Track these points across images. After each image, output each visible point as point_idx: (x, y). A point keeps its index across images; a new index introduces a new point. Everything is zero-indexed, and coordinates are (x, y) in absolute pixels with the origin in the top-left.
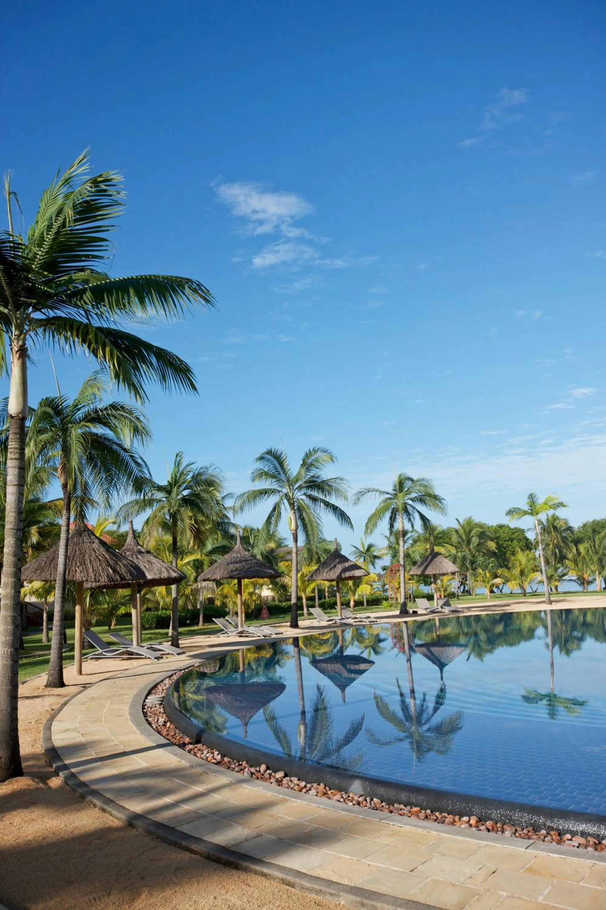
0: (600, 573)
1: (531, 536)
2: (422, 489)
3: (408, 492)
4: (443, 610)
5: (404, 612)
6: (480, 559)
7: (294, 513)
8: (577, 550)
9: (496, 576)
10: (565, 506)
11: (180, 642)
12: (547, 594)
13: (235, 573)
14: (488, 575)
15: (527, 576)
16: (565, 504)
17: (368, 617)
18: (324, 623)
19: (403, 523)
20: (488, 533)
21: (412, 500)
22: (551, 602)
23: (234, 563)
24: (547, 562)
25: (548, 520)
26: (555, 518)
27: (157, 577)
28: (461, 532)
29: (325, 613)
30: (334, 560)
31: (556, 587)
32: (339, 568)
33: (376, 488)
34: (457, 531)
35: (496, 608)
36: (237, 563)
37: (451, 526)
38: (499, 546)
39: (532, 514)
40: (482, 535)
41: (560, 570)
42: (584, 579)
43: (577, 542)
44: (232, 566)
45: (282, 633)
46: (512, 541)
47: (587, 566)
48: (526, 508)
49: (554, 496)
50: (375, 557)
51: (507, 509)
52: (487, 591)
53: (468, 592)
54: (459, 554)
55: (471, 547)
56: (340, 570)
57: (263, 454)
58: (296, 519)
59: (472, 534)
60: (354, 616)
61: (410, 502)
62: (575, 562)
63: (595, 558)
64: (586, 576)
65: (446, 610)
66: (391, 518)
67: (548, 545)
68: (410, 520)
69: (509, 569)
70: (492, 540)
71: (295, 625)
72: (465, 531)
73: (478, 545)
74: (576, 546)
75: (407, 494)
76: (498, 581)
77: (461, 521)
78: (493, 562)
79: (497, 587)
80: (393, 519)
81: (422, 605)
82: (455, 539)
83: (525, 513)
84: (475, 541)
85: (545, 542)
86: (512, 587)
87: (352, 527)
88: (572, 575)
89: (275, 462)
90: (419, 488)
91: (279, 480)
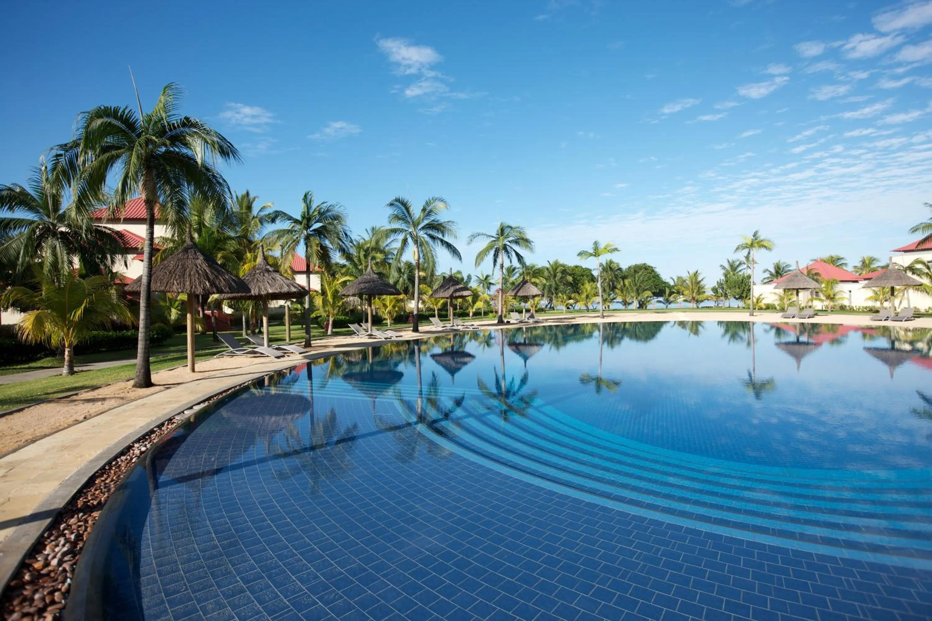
0: (636, 298)
1: (595, 273)
2: (518, 234)
3: (508, 236)
4: (529, 321)
5: (501, 322)
6: (562, 287)
7: (417, 247)
8: (624, 283)
9: (570, 298)
10: (618, 251)
11: (312, 342)
12: (601, 311)
13: (364, 291)
14: (565, 297)
15: (590, 299)
16: (619, 249)
17: (473, 325)
18: (440, 329)
19: (503, 259)
20: (568, 271)
21: (509, 242)
22: (603, 317)
23: (364, 283)
24: (604, 290)
25: (607, 263)
26: (611, 262)
27: (277, 292)
28: (551, 269)
29: (441, 321)
30: (449, 284)
31: (609, 306)
32: (452, 289)
33: (484, 232)
34: (547, 269)
35: (566, 320)
36: (366, 283)
37: (544, 265)
38: (574, 279)
39: (595, 256)
40: (565, 272)
41: (611, 296)
42: (626, 301)
43: (624, 278)
44: (362, 285)
45: (401, 336)
46: (583, 276)
47: (629, 293)
48: (591, 251)
49: (611, 243)
50: (490, 284)
51: (578, 251)
52: (564, 308)
53: (553, 309)
54: (548, 284)
55: (556, 279)
56: (452, 291)
57: (392, 201)
58: (418, 251)
59: (557, 271)
60: (462, 324)
61: (508, 243)
62: (622, 291)
63: (635, 289)
64: (627, 300)
65: (531, 321)
66: (494, 255)
67: (605, 279)
68: (509, 256)
69: (579, 294)
70: (570, 275)
71: (416, 330)
72: (553, 268)
73: (561, 278)
74: (623, 281)
75: (505, 238)
76: (571, 301)
77: (551, 263)
78: (569, 289)
79: (571, 305)
80: (496, 256)
81: (514, 317)
82: (546, 274)
83: (591, 255)
84: (559, 275)
85: (603, 278)
86: (580, 306)
87: (461, 259)
88: (619, 299)
89: (403, 208)
90: (516, 234)
91: (407, 222)
